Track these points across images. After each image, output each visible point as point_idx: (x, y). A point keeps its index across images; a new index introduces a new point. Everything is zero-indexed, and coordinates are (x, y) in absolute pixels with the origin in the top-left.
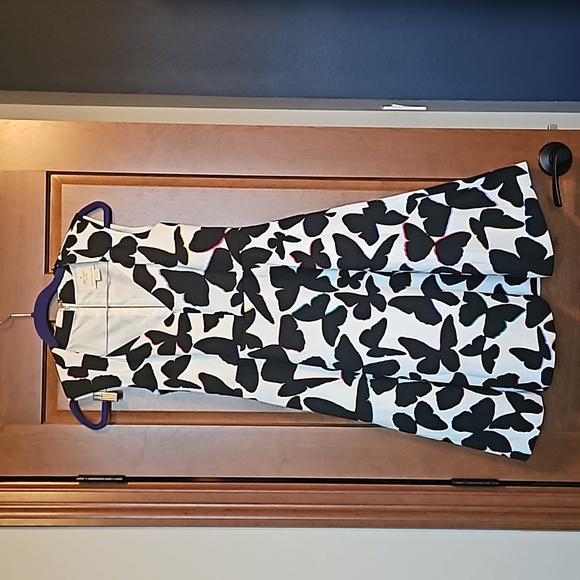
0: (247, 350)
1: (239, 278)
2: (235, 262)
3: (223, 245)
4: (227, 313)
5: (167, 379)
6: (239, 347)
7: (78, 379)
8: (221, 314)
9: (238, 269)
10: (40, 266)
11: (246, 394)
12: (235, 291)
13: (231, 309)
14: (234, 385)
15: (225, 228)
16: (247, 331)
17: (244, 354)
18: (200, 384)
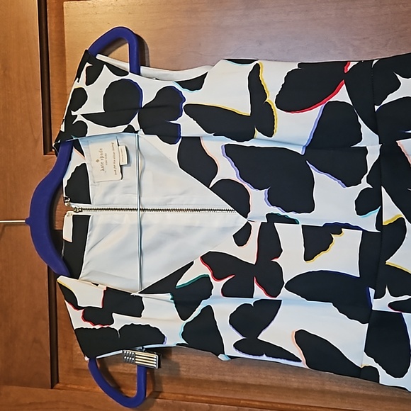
0: (388, 298)
1: (372, 158)
2: (365, 129)
3: (342, 96)
4: (348, 226)
5: (240, 338)
6: (372, 292)
7: (98, 327)
8: (337, 228)
9: (370, 142)
10: (36, 141)
11: (385, 378)
12: (364, 184)
13: (355, 219)
14: (363, 360)
15: (346, 63)
16: (389, 262)
17: (382, 304)
18: (297, 352)
